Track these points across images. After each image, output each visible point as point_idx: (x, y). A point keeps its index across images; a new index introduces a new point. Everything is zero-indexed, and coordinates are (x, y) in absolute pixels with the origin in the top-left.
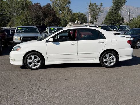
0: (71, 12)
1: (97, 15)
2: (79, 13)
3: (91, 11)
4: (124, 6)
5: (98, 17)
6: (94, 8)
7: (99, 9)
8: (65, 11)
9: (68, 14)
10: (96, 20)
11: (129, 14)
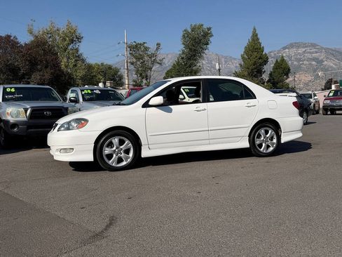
0: (83, 61)
1: (151, 69)
2: (102, 64)
3: (134, 60)
4: (207, 51)
5: (152, 73)
6: (141, 53)
7: (153, 55)
8: (69, 58)
9: (75, 65)
10: (146, 79)
11: (217, 68)
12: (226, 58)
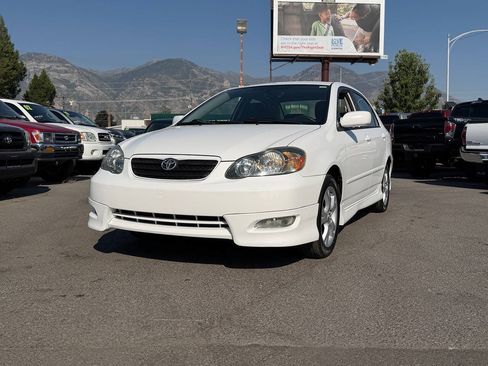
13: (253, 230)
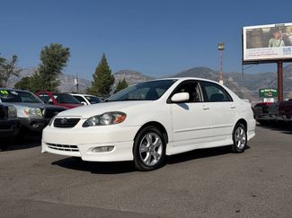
7: (9, 67)
11: (76, 83)
12: (68, 76)
13: (90, 152)
